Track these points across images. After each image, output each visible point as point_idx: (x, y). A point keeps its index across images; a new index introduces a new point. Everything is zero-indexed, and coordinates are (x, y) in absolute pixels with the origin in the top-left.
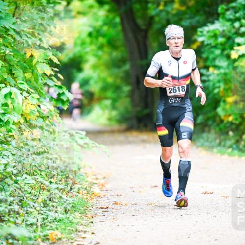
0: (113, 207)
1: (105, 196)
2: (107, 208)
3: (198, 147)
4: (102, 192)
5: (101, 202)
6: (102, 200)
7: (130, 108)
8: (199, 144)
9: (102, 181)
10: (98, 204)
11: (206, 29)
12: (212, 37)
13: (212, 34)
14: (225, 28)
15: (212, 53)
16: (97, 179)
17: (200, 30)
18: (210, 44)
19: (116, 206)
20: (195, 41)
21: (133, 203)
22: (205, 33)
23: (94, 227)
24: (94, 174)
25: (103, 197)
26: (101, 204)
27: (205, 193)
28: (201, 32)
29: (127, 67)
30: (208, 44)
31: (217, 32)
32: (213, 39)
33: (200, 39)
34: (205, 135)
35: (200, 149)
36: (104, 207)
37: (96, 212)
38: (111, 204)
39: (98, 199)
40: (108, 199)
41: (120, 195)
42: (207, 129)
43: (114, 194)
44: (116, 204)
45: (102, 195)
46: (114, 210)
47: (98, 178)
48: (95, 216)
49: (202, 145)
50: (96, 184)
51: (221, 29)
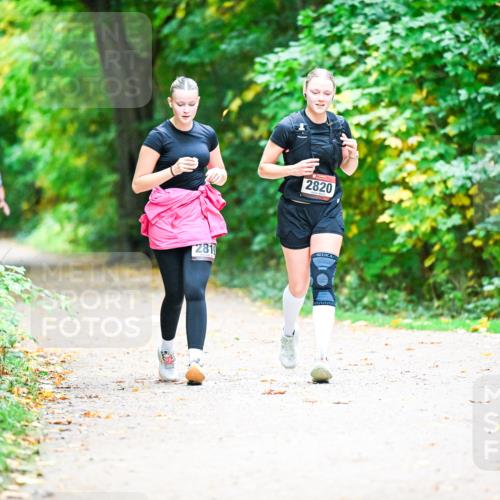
0: (81, 420)
1: (64, 399)
2: (69, 423)
3: (255, 300)
4: (59, 390)
5: (56, 411)
6: (57, 408)
7: (116, 218)
8: (257, 293)
9: (59, 369)
10: (50, 416)
11: (272, 58)
12: (286, 75)
13: (285, 69)
14: (311, 57)
15: (285, 107)
16: (48, 364)
17: (258, 60)
18: (282, 88)
19: (87, 419)
20: (252, 83)
21: (122, 413)
22: (270, 66)
23: (42, 463)
24: (42, 353)
25: (60, 401)
26: (56, 415)
27: (269, 393)
28: (264, 65)
29: (112, 135)
30: (276, 90)
31: (295, 65)
32: (288, 78)
33: (261, 80)
34: (268, 275)
35: (258, 303)
36: (61, 420)
37: (46, 431)
38: (77, 415)
39: (50, 404)
40: (70, 404)
41: (96, 397)
42: (273, 262)
43: (83, 395)
44: (87, 414)
45: (58, 396)
46: (82, 428)
47: (52, 362)
48: (44, 440)
49: (263, 296)
50: (46, 373)
51: (303, 60)
